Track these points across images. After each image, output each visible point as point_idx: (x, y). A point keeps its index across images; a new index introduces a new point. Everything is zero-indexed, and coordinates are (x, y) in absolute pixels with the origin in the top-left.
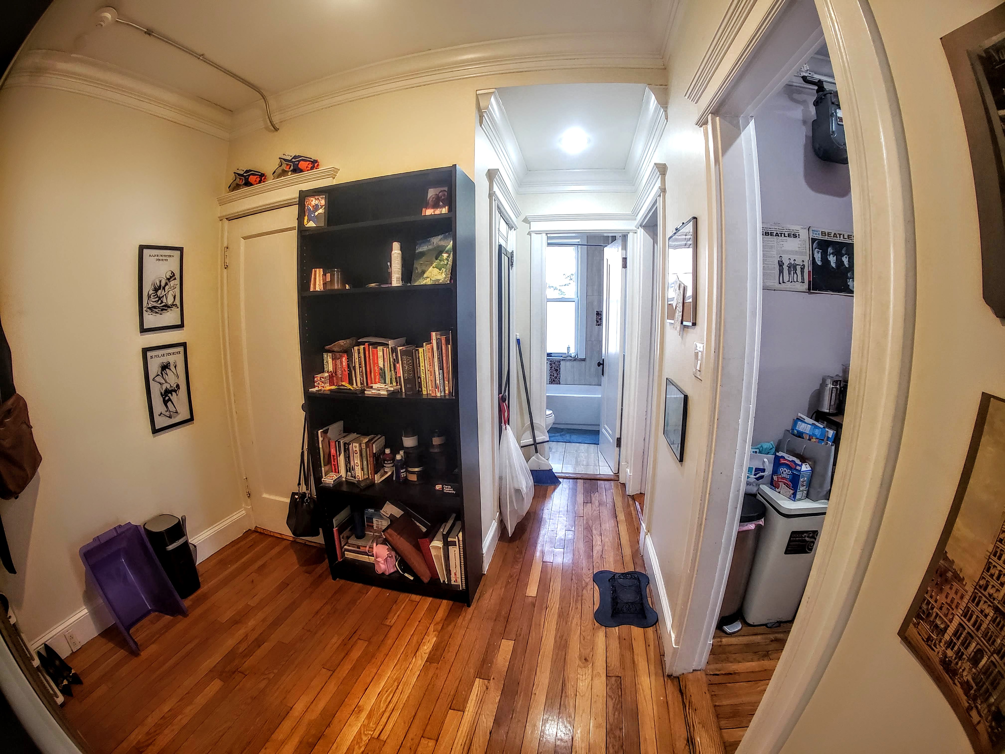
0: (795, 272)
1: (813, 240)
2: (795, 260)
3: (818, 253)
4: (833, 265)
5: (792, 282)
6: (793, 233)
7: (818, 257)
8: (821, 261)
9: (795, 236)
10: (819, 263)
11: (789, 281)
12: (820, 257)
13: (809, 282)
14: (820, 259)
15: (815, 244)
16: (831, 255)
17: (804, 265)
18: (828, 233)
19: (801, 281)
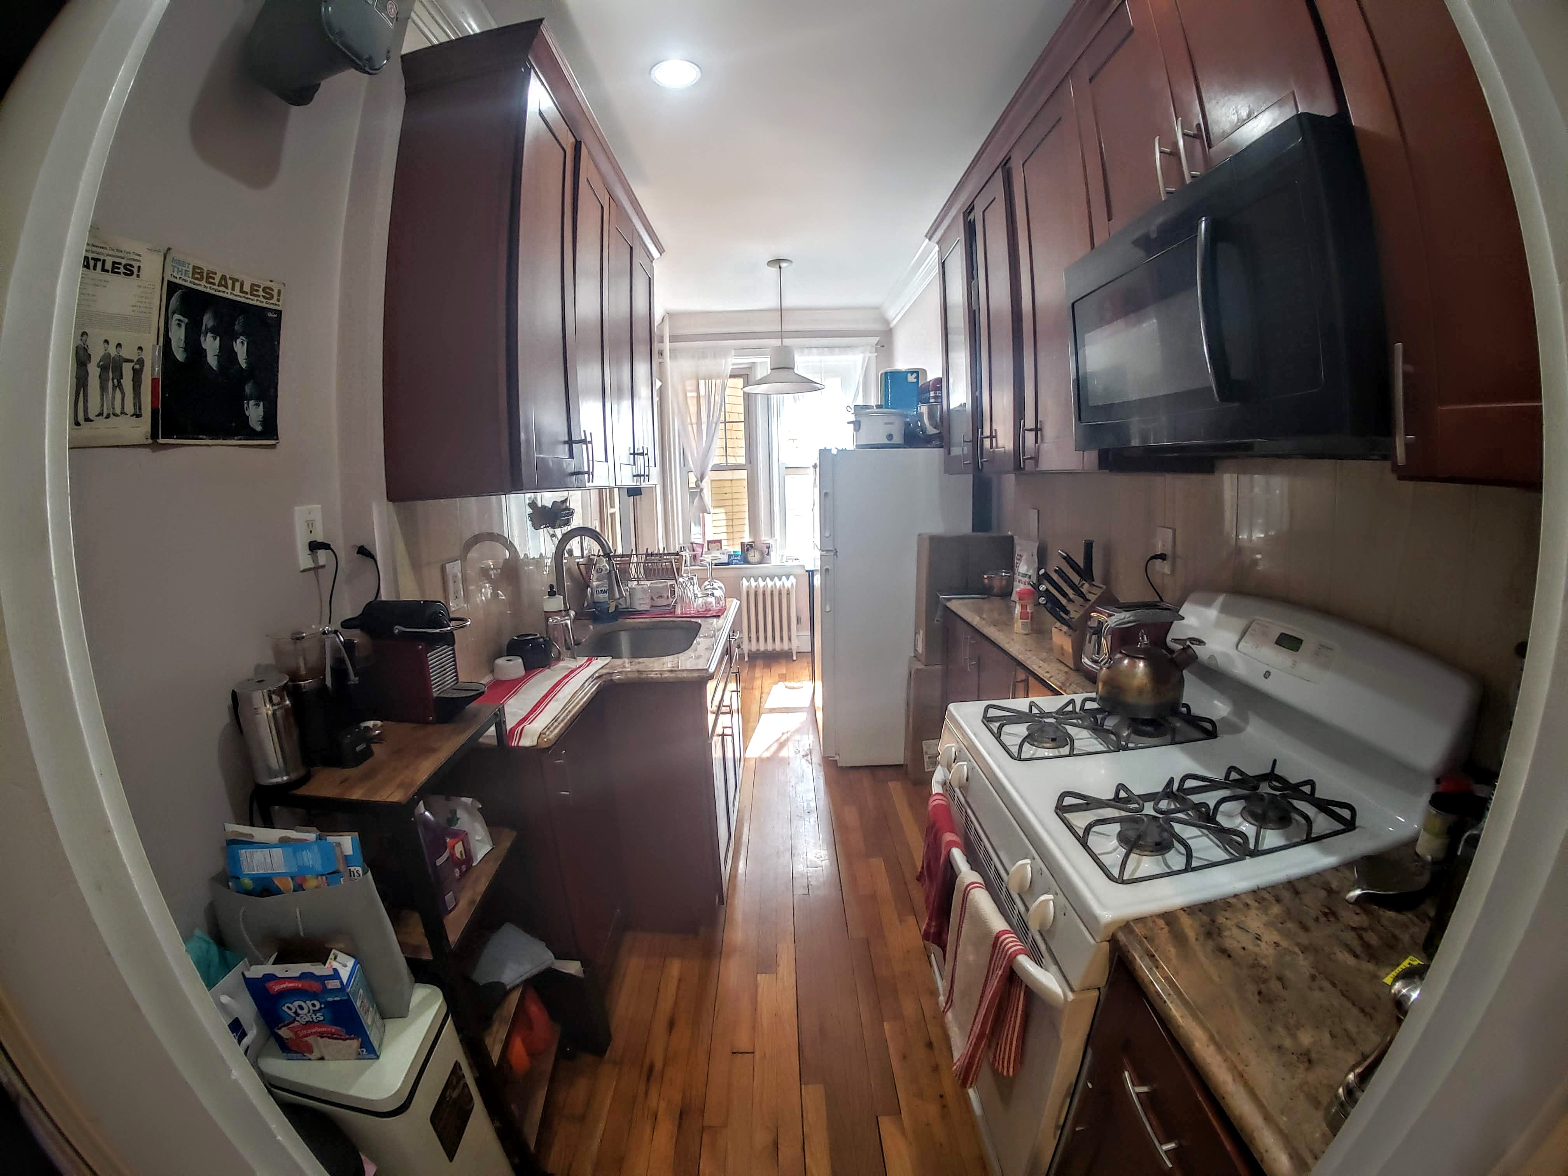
0: (119, 382)
1: (172, 287)
2: (119, 345)
3: (179, 325)
4: (212, 360)
5: (108, 416)
6: (124, 262)
7: (178, 336)
8: (186, 349)
9: (129, 271)
10: (180, 355)
11: (100, 414)
12: (183, 337)
13: (154, 412)
14: (182, 344)
15: (174, 299)
16: (209, 335)
17: (141, 362)
18: (208, 274)
19: (132, 413)
